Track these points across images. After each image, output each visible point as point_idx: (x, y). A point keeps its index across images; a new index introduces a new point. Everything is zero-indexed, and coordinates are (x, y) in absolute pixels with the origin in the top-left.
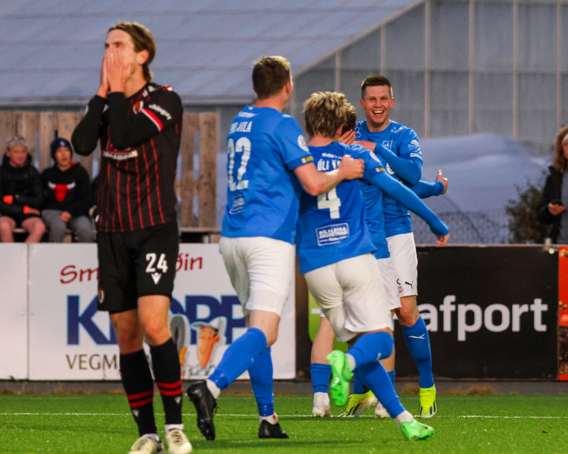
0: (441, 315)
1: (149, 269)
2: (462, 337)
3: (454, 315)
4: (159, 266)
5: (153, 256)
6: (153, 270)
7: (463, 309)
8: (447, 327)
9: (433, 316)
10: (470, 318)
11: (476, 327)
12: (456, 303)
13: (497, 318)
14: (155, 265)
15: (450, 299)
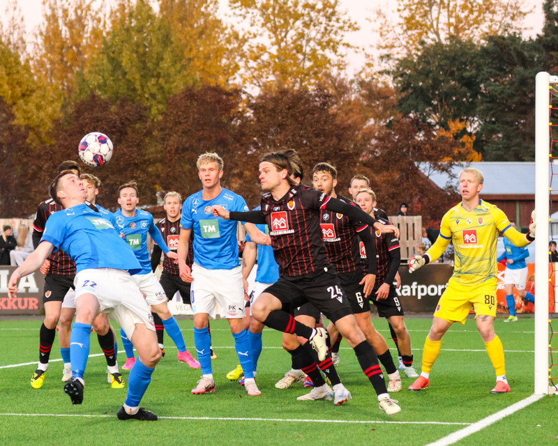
0: (411, 289)
1: (333, 296)
2: (419, 298)
3: (417, 289)
4: (338, 293)
5: (331, 288)
6: (336, 295)
7: (420, 287)
8: (414, 294)
9: (409, 290)
10: (422, 290)
11: (424, 294)
12: (417, 285)
13: (432, 290)
14: (335, 293)
15: (415, 283)
